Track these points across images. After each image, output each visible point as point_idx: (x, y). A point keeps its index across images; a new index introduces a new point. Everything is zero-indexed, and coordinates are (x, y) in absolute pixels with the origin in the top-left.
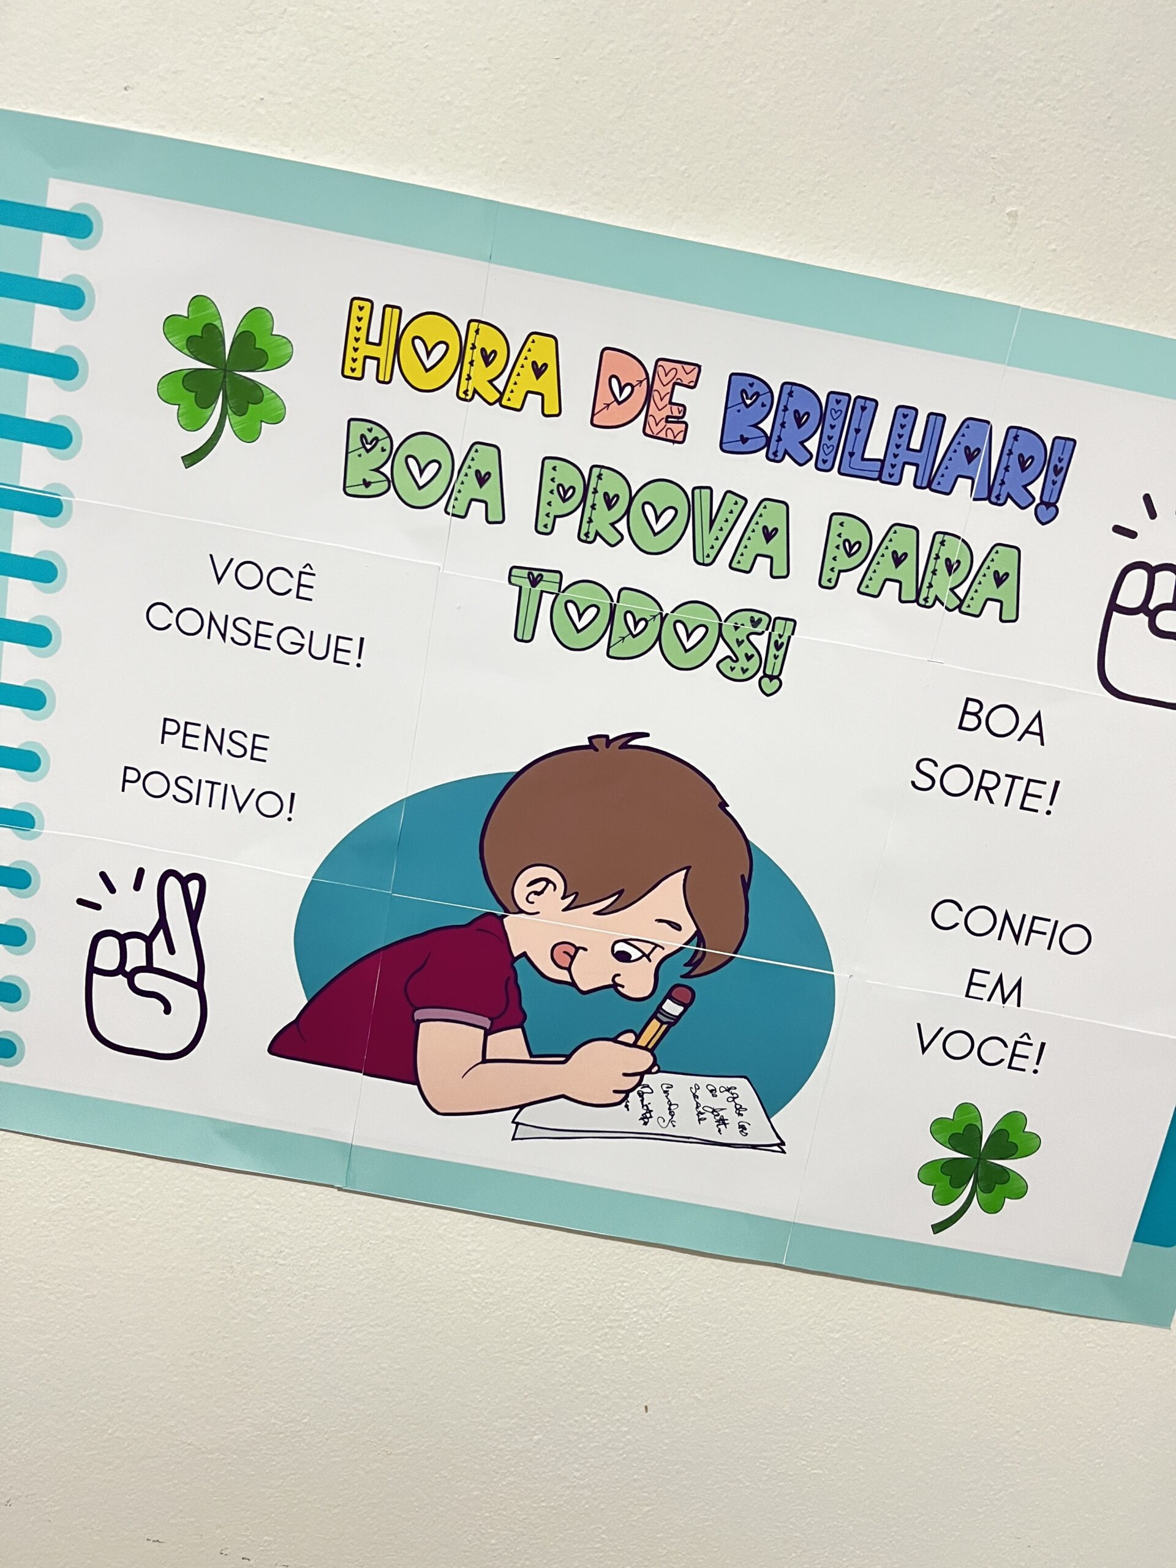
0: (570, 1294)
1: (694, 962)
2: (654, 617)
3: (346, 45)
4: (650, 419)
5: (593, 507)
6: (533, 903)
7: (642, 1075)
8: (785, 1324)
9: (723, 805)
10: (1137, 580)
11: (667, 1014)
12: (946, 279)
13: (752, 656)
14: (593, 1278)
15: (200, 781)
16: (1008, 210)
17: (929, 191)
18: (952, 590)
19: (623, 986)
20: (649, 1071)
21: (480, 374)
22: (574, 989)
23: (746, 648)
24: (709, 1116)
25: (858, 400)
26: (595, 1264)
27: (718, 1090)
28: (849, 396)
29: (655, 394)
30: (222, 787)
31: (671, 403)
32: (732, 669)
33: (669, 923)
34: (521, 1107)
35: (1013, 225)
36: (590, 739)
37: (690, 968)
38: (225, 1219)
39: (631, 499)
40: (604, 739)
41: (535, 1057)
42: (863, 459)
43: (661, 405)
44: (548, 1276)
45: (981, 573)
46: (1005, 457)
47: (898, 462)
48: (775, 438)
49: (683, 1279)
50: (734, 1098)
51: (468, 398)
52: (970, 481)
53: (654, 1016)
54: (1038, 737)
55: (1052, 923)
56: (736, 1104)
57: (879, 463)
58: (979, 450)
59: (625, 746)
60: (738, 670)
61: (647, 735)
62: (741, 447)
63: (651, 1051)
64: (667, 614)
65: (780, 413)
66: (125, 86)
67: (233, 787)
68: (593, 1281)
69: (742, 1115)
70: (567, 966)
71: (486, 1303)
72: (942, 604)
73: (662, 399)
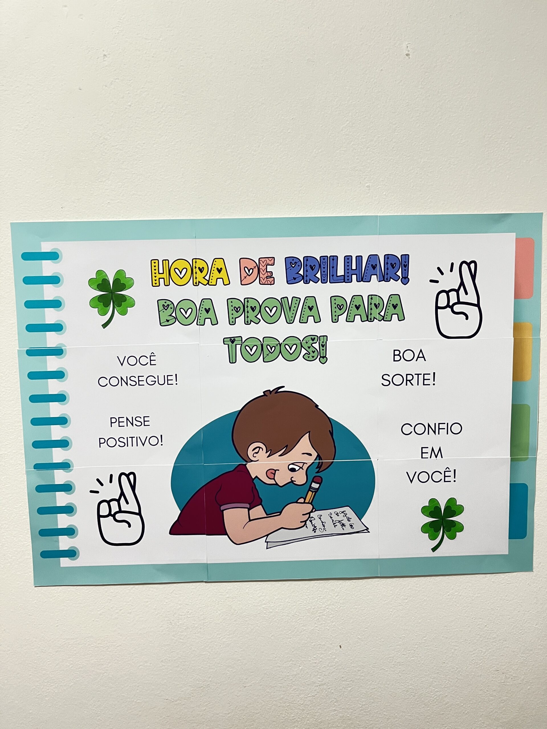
0: (301, 606)
1: (319, 466)
2: (277, 345)
3: (134, 179)
4: (261, 279)
5: (248, 312)
6: (256, 457)
7: (309, 513)
8: (386, 600)
9: (317, 406)
10: (443, 297)
11: (314, 488)
12: (351, 212)
13: (315, 351)
14: (308, 597)
15: (127, 438)
16: (367, 185)
17: (338, 185)
18: (379, 314)
19: (295, 481)
20: (312, 512)
21: (200, 276)
22: (277, 486)
23: (312, 349)
24: (338, 524)
25: (331, 257)
26: (308, 592)
27: (339, 513)
28: (327, 256)
29: (261, 270)
30: (136, 438)
31: (267, 272)
32: (309, 357)
33: (307, 454)
34: (267, 535)
35: (369, 189)
37: (318, 469)
38: (165, 603)
39: (260, 307)
40: (269, 392)
41: (269, 515)
42: (337, 276)
43: (263, 273)
44: (291, 600)
45: (388, 306)
46: (386, 265)
47: (350, 275)
48: (305, 276)
49: (343, 591)
50: (346, 515)
51: (197, 285)
52: (376, 276)
53: (309, 490)
54: (423, 358)
55: (446, 424)
56: (347, 517)
57: (343, 277)
58: (376, 265)
59: (277, 392)
60: (311, 357)
61: (283, 387)
62: (294, 281)
63: (311, 503)
64: (281, 343)
65: (305, 267)
66: (62, 207)
67: (139, 437)
68: (309, 599)
69: (350, 521)
70: (273, 478)
71: (270, 616)
72: (377, 319)
73: (263, 271)
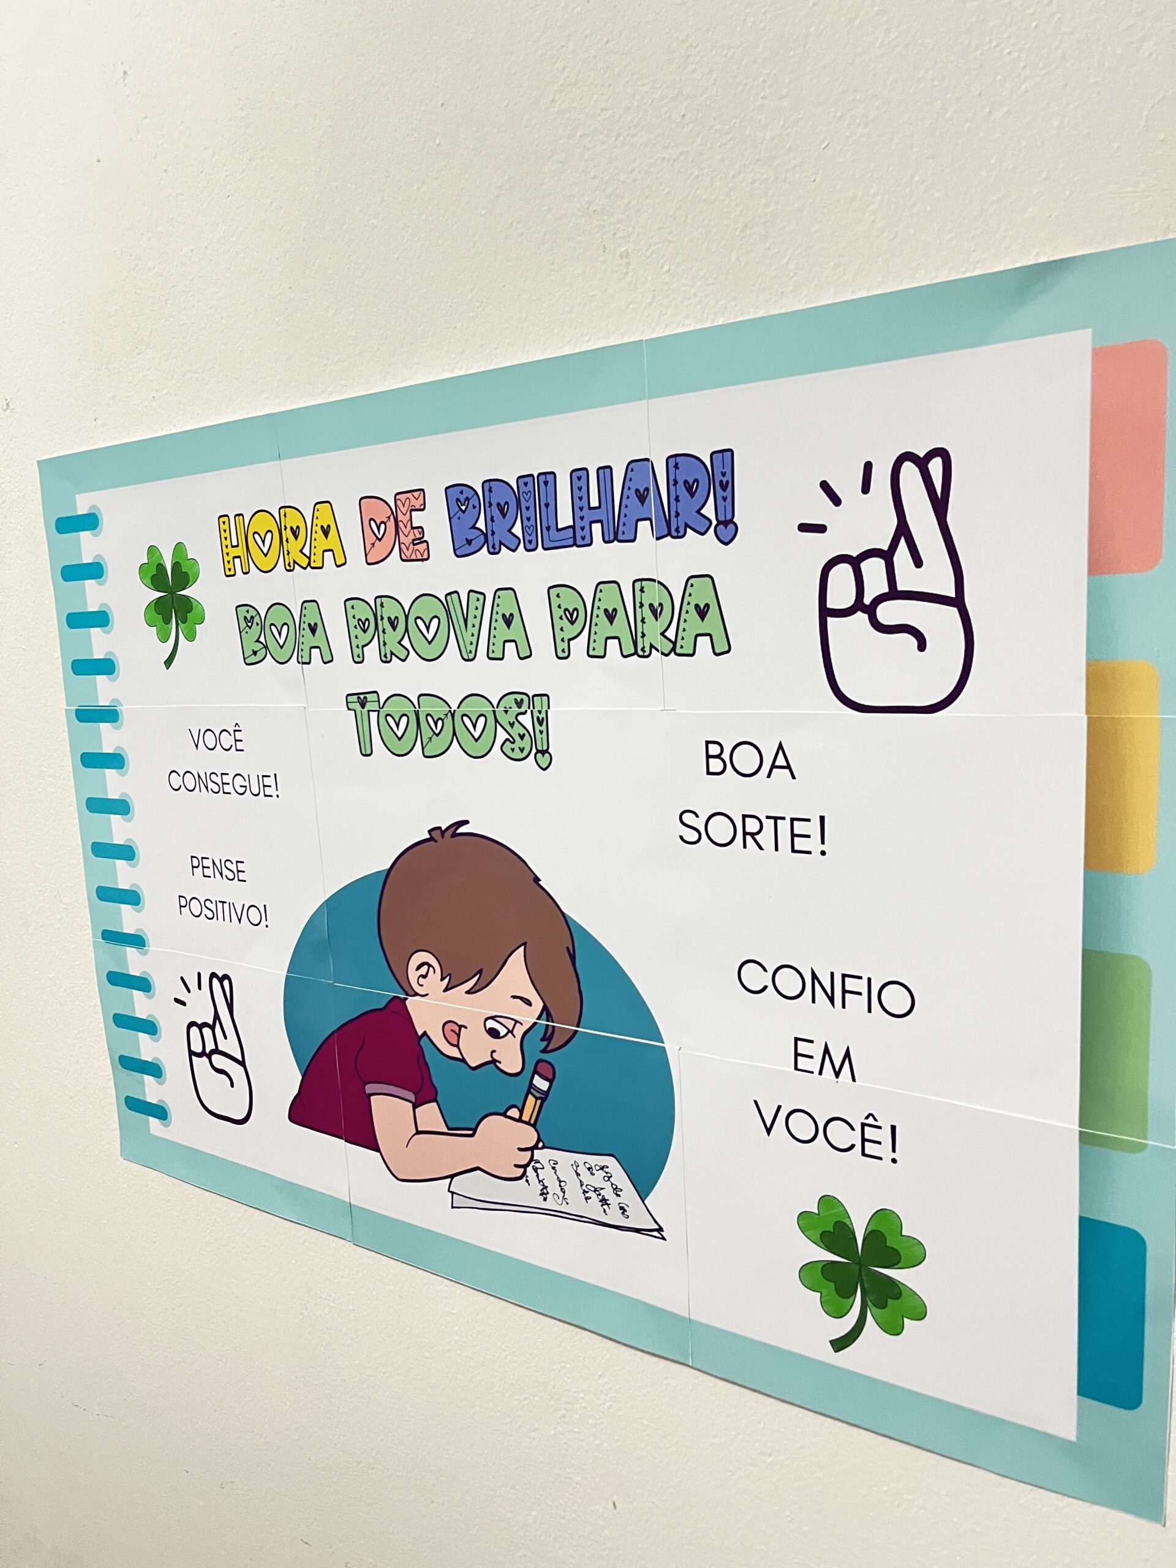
0: (527, 1368)
1: (548, 1035)
2: (446, 715)
4: (403, 546)
5: (384, 631)
6: (422, 986)
7: (532, 1149)
9: (537, 880)
10: (842, 574)
11: (539, 1090)
12: (586, 339)
13: (524, 735)
15: (217, 902)
16: (619, 253)
17: (552, 267)
18: (663, 634)
19: (500, 1062)
20: (536, 1147)
21: (294, 546)
22: (466, 1065)
23: (517, 730)
24: (591, 1194)
25: (540, 477)
27: (593, 1168)
28: (532, 475)
29: (401, 524)
30: (228, 903)
31: (412, 528)
32: (513, 750)
33: (521, 998)
34: (452, 1177)
35: (628, 263)
36: (430, 832)
37: (545, 1043)
39: (407, 617)
40: (439, 831)
41: (452, 1130)
42: (558, 530)
43: (406, 532)
45: (684, 611)
46: (672, 488)
47: (585, 523)
48: (489, 533)
50: (609, 1178)
51: (292, 568)
52: (648, 522)
53: (528, 1093)
54: (787, 771)
55: (865, 981)
56: (612, 1184)
57: (571, 530)
58: (647, 489)
59: (455, 835)
60: (517, 750)
61: (466, 822)
62: (469, 549)
63: (534, 1126)
64: (454, 711)
65: (488, 509)
66: (94, 418)
67: (233, 904)
69: (619, 1196)
70: (456, 1043)
72: (658, 651)
73: (406, 527)
